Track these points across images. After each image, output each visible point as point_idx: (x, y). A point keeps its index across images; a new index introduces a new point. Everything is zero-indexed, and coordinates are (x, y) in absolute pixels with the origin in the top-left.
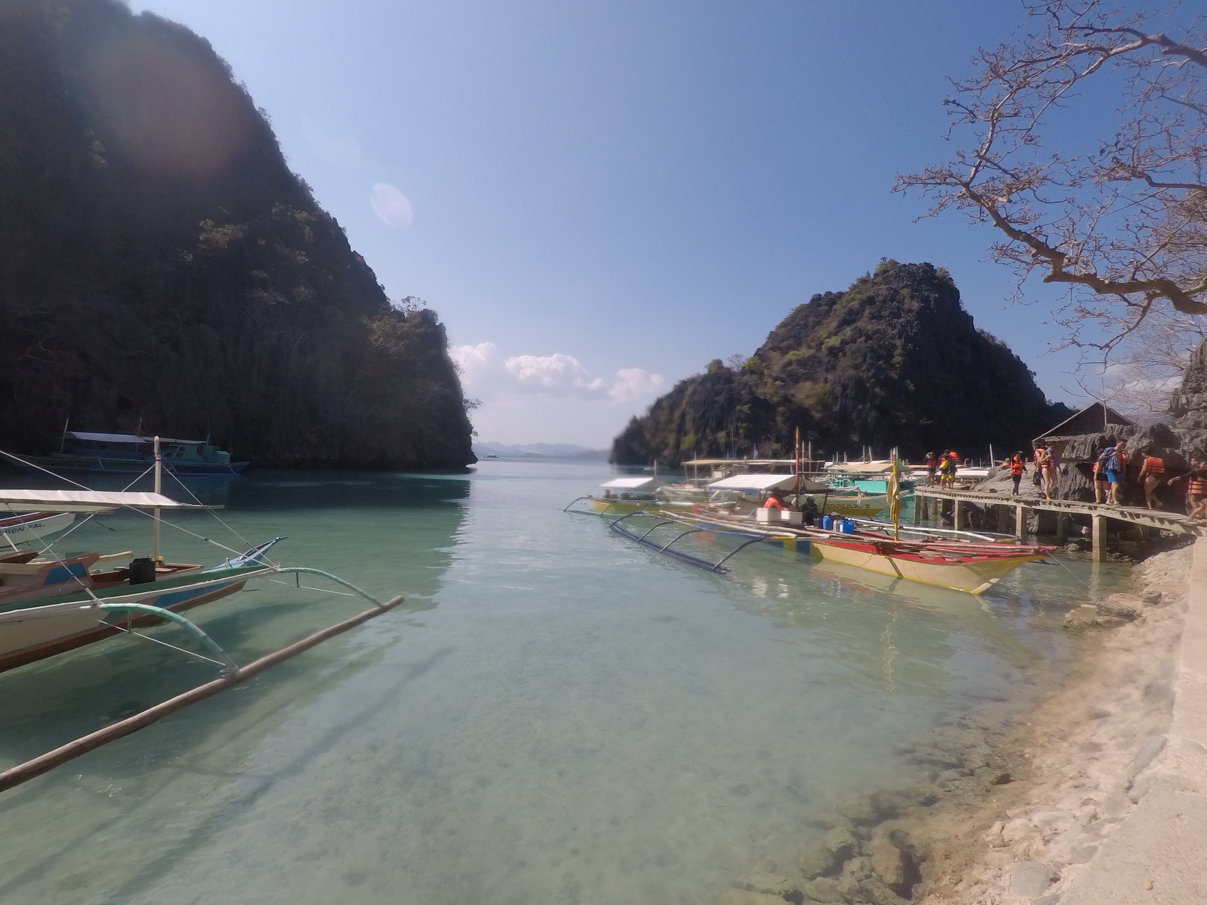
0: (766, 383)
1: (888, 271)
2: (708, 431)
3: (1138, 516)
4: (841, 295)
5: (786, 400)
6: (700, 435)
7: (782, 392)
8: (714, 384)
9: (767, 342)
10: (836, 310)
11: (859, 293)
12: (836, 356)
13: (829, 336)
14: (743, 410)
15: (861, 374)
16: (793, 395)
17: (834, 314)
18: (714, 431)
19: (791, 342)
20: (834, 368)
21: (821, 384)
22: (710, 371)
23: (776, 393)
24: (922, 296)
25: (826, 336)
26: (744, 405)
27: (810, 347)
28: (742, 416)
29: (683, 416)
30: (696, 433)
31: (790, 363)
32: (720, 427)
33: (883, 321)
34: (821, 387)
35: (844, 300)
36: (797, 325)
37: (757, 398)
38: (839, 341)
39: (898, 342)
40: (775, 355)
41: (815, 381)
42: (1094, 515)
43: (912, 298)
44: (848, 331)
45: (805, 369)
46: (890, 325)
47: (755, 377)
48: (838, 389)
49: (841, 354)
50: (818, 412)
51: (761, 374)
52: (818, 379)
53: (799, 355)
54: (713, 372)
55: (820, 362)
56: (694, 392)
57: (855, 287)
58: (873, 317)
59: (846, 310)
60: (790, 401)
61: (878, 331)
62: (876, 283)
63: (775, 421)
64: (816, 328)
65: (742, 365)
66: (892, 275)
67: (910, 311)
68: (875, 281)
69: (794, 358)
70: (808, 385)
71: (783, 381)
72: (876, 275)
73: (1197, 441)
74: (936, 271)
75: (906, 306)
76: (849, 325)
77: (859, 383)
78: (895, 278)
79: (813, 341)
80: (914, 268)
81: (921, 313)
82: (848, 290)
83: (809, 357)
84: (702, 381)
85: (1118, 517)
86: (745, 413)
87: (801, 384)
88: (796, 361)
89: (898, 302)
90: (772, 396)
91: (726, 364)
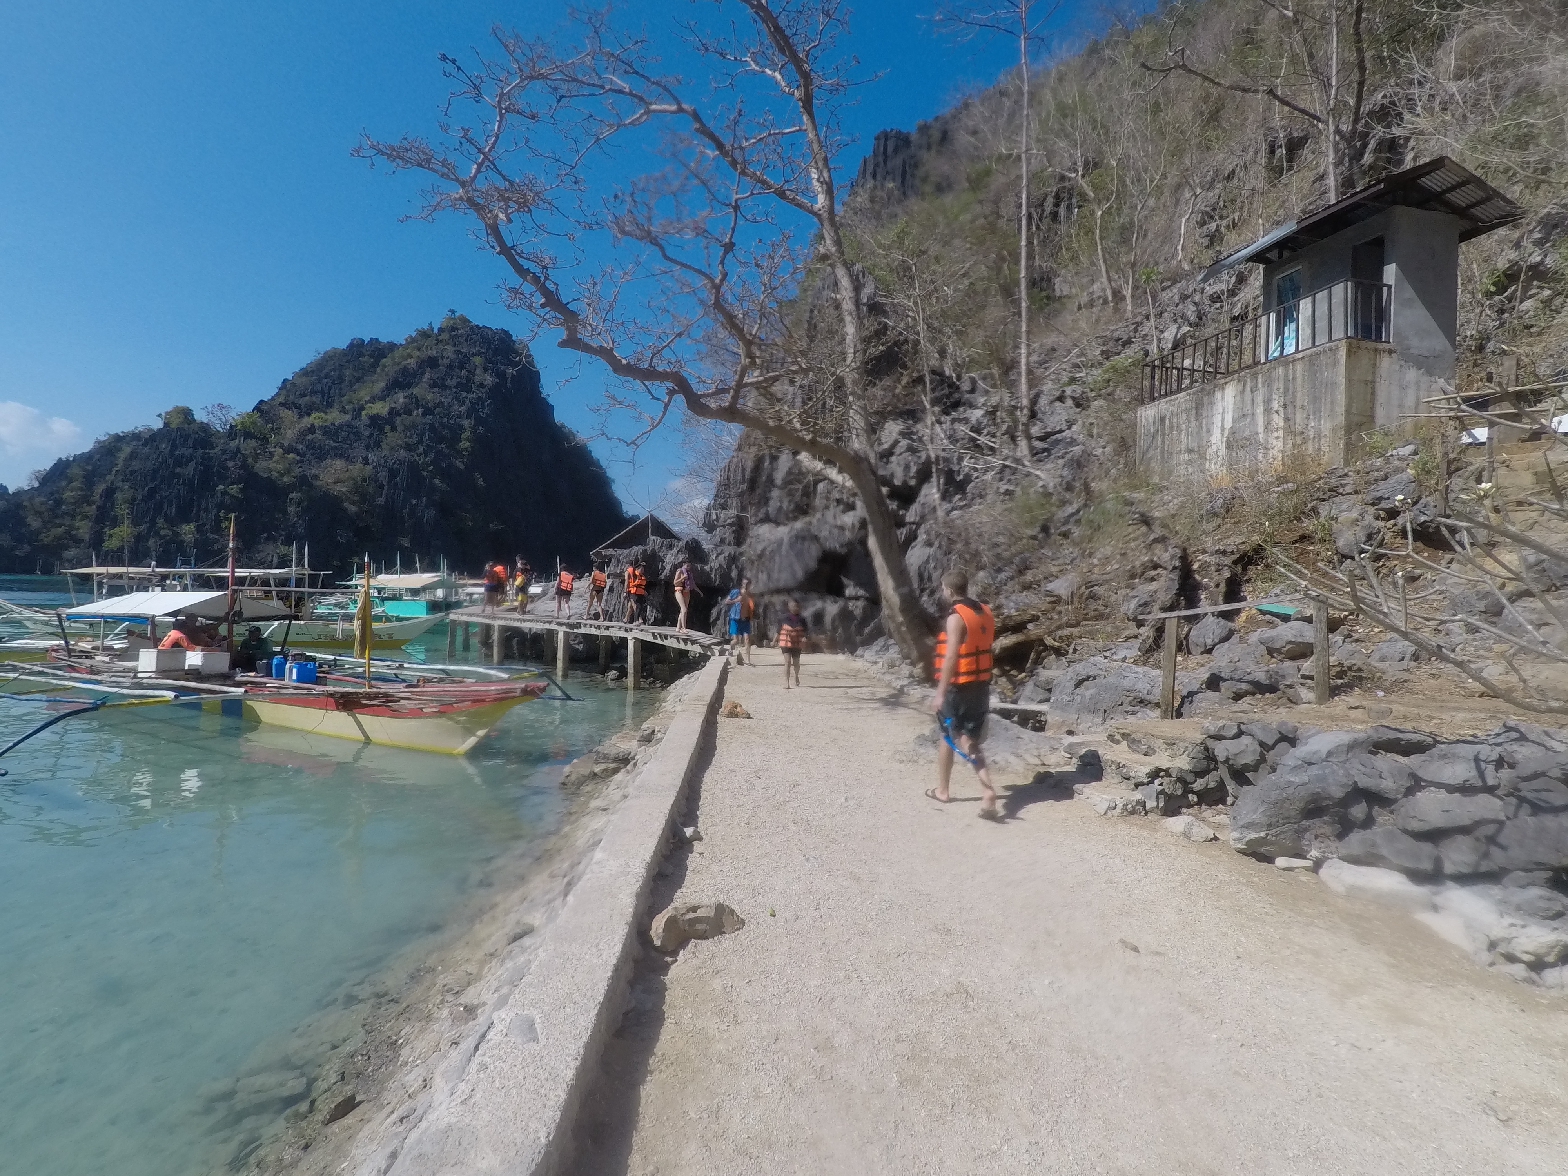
0: (272, 455)
1: (457, 329)
2: (161, 522)
3: (666, 637)
4: (392, 347)
5: (304, 482)
6: (144, 527)
7: (297, 471)
8: (174, 447)
9: (277, 395)
10: (385, 366)
11: (419, 349)
12: (381, 430)
13: (373, 399)
14: (231, 492)
15: (416, 458)
16: (316, 477)
17: (383, 370)
18: (171, 522)
19: (316, 399)
20: (378, 445)
21: (359, 465)
22: (166, 424)
23: (289, 471)
24: (498, 370)
25: (367, 398)
26: (233, 484)
27: (343, 411)
28: (227, 500)
29: (110, 493)
30: (135, 523)
31: (312, 429)
32: (184, 516)
33: (448, 392)
34: (357, 469)
35: (397, 354)
36: (327, 376)
37: (256, 475)
38: (387, 408)
39: (466, 423)
40: (288, 415)
41: (350, 460)
42: (629, 638)
43: (485, 369)
44: (400, 398)
45: (335, 442)
46: (457, 399)
47: (253, 443)
48: (383, 475)
49: (388, 428)
50: (354, 504)
51: (265, 440)
52: (354, 457)
53: (326, 421)
54: (174, 426)
55: (357, 434)
56: (133, 455)
57: (413, 340)
58: (434, 385)
59: (398, 368)
60: (310, 485)
61: (440, 404)
62: (441, 341)
63: (285, 512)
64: (356, 386)
65: (231, 421)
66: (462, 335)
67: (482, 385)
68: (440, 338)
69: (317, 423)
70: (339, 464)
71: (298, 454)
72: (441, 330)
73: (721, 557)
74: (514, 342)
75: (477, 378)
76: (402, 388)
77: (413, 468)
78: (466, 340)
79: (349, 402)
80: (490, 333)
81: (495, 391)
82: (404, 342)
83: (341, 425)
84: (151, 439)
85: (650, 638)
86: (233, 496)
87: (328, 461)
88: (320, 427)
89: (469, 372)
90: (282, 475)
91: (200, 416)
